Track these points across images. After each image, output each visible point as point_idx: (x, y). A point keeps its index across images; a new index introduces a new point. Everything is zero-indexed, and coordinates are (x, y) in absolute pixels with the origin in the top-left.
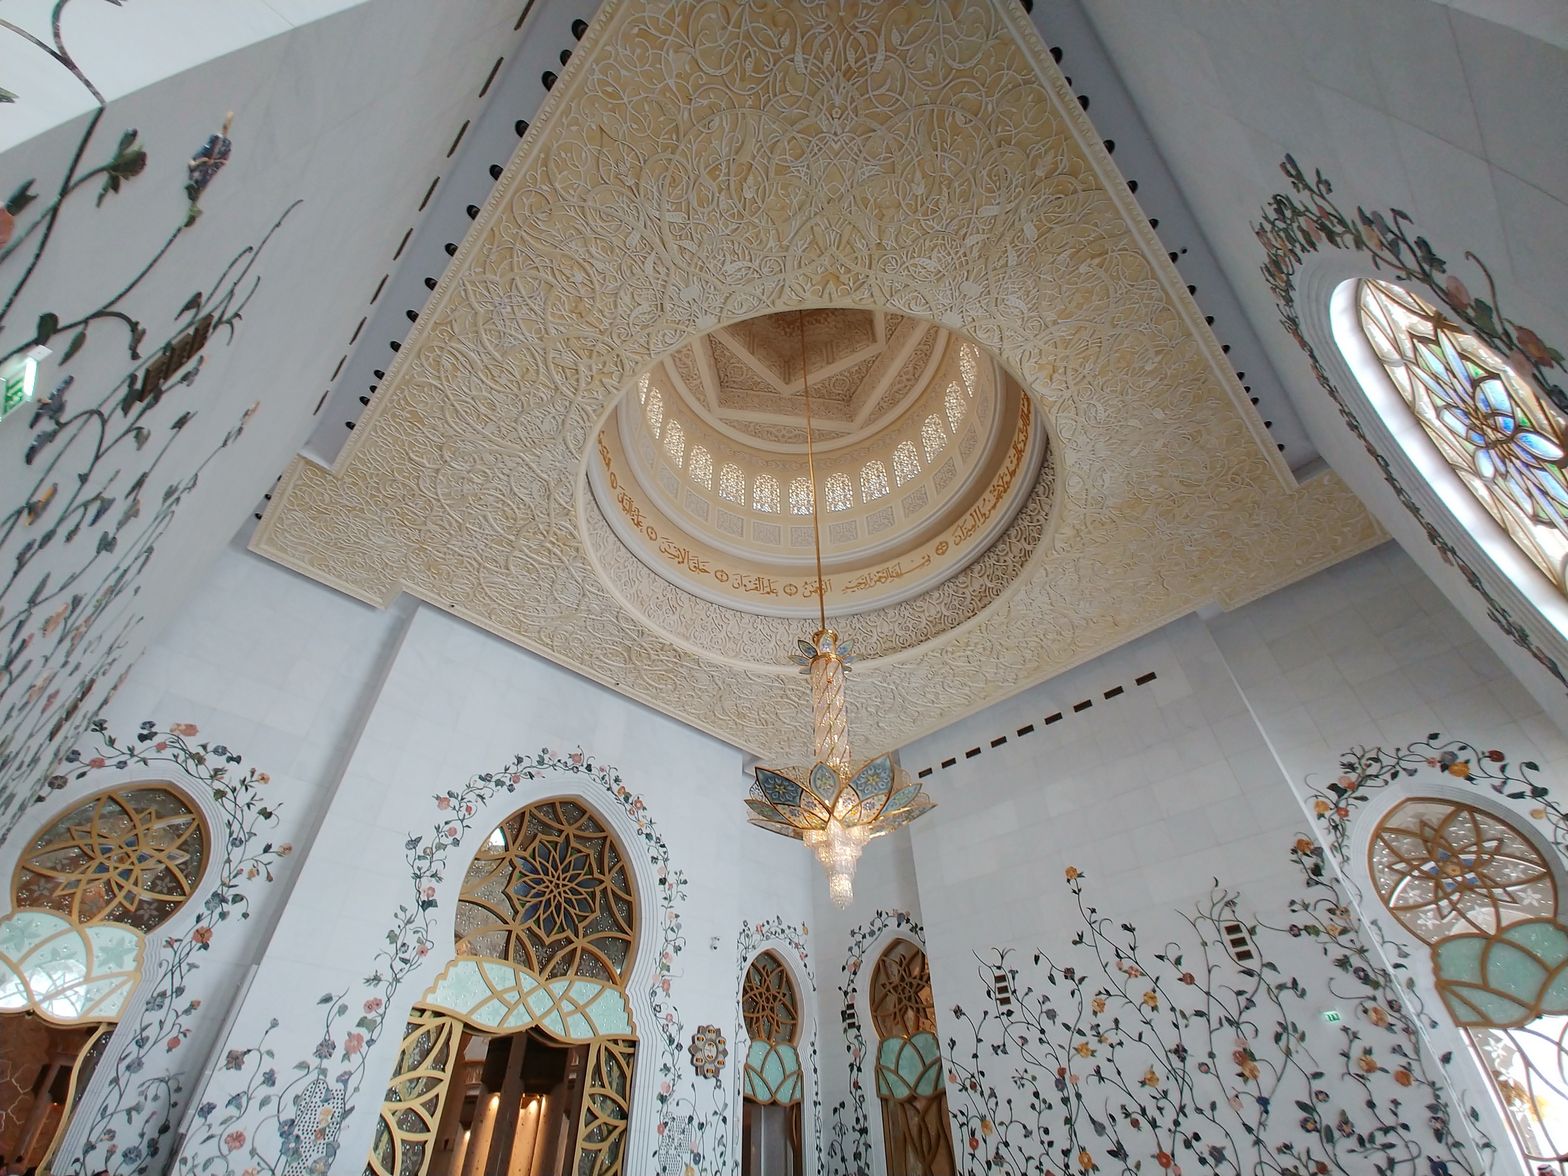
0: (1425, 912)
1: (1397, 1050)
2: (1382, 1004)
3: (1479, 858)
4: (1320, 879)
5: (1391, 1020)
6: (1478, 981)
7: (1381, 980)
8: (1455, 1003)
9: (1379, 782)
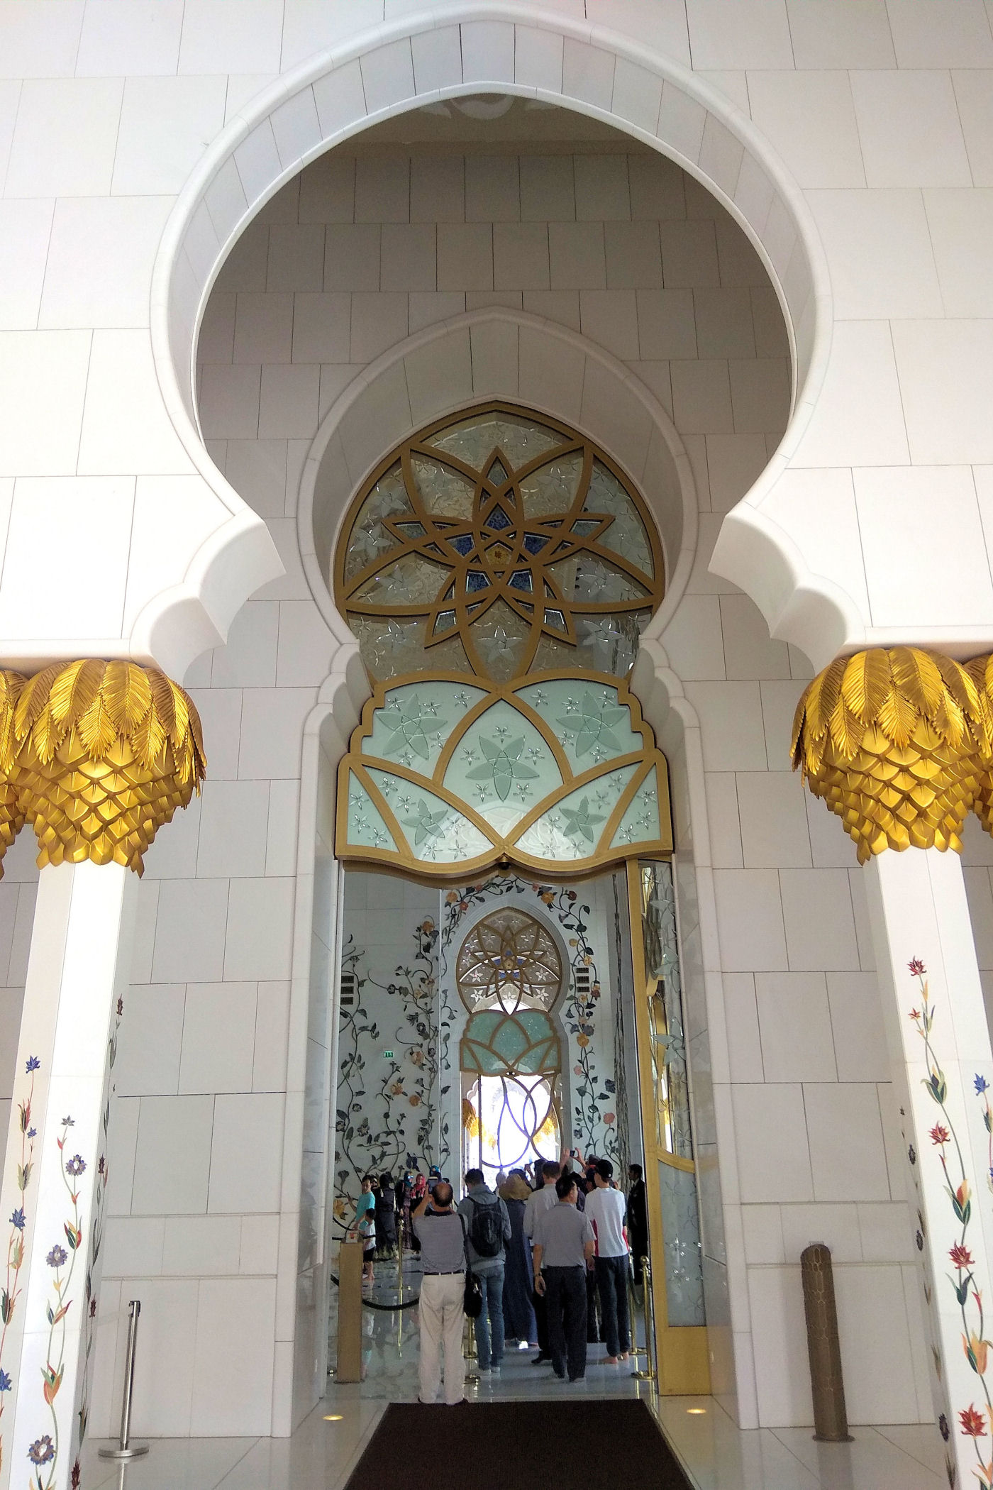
0: (478, 990)
1: (420, 1081)
2: (425, 1049)
3: (528, 960)
4: (427, 955)
5: (424, 1061)
6: (487, 1042)
7: (431, 1034)
8: (467, 1054)
9: (497, 891)
